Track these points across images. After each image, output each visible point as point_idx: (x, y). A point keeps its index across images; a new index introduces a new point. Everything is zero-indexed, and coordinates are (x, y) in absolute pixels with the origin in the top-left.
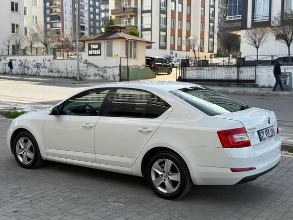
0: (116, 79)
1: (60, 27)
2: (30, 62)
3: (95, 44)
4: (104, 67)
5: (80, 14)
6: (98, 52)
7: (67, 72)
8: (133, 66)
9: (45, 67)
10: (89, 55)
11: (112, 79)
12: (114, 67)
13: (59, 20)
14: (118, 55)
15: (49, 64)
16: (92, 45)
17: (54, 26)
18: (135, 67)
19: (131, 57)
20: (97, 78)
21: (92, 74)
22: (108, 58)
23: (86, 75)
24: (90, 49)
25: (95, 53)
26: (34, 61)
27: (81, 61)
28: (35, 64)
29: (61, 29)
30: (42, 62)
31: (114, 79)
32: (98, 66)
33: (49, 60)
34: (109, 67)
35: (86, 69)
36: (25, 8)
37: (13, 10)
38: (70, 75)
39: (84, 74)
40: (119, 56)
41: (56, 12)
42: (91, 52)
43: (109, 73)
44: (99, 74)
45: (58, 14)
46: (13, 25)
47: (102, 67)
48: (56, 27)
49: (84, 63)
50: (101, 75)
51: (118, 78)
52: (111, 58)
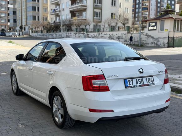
0: (165, 46)
1: (147, 15)
2: (115, 35)
3: (153, 23)
4: (158, 38)
5: (161, 6)
6: (154, 28)
7: (135, 41)
8: (179, 37)
9: (122, 38)
10: (149, 30)
11: (162, 45)
12: (165, 38)
13: (147, 10)
14: (167, 30)
15: (125, 37)
16: (151, 24)
17: (144, 14)
18: (180, 38)
19: (178, 30)
20: (153, 45)
21: (150, 42)
22: (161, 32)
23: (146, 43)
24: (150, 26)
25: (153, 29)
26: (117, 35)
27: (143, 34)
28: (117, 37)
29: (148, 15)
30: (121, 35)
31: (164, 46)
32: (155, 37)
33: (125, 34)
34: (161, 38)
35: (146, 39)
36: (120, 3)
37: (112, 5)
38: (136, 44)
39: (145, 43)
40: (169, 30)
41: (145, 5)
42: (150, 28)
43: (161, 42)
44: (154, 43)
45: (146, 6)
46: (112, 14)
47: (156, 38)
48: (145, 15)
49: (145, 35)
50: (155, 43)
51: (167, 45)
52: (163, 32)
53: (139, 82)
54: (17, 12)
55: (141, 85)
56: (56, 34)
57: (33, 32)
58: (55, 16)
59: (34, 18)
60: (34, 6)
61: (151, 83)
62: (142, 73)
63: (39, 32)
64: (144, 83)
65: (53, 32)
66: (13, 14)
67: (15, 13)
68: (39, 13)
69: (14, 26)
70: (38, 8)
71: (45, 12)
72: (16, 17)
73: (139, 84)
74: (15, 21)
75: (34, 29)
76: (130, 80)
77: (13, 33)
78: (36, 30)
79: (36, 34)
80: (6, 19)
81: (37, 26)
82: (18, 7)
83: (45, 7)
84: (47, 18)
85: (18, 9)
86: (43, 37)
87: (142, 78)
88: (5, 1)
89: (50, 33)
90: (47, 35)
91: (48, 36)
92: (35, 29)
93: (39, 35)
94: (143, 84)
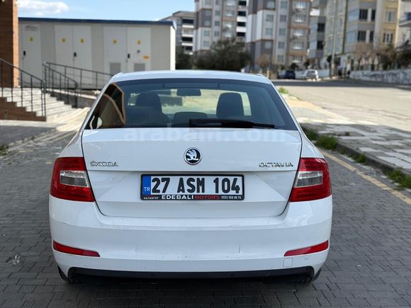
53: (187, 187)
54: (327, 25)
55: (190, 196)
56: (403, 73)
57: (355, 69)
58: (409, 28)
59: (361, 36)
60: (364, 8)
61: (232, 192)
62: (193, 162)
63: (367, 69)
64: (203, 191)
65: (399, 67)
66: (319, 30)
67: (321, 27)
68: (374, 25)
69: (316, 58)
70: (374, 13)
71: (389, 20)
72: (324, 36)
73: (187, 193)
74: (320, 45)
75: (356, 63)
76: (160, 178)
77: (309, 72)
78: (361, 64)
79: (360, 73)
80: (303, 43)
81: (365, 54)
82: (329, 14)
83: (392, 8)
84: (392, 35)
85: (328, 17)
86: (374, 79)
87: (201, 178)
88: (306, 2)
89: (390, 69)
90: (383, 75)
91: (385, 77)
92: (359, 62)
93: (366, 76)
94: (201, 193)
